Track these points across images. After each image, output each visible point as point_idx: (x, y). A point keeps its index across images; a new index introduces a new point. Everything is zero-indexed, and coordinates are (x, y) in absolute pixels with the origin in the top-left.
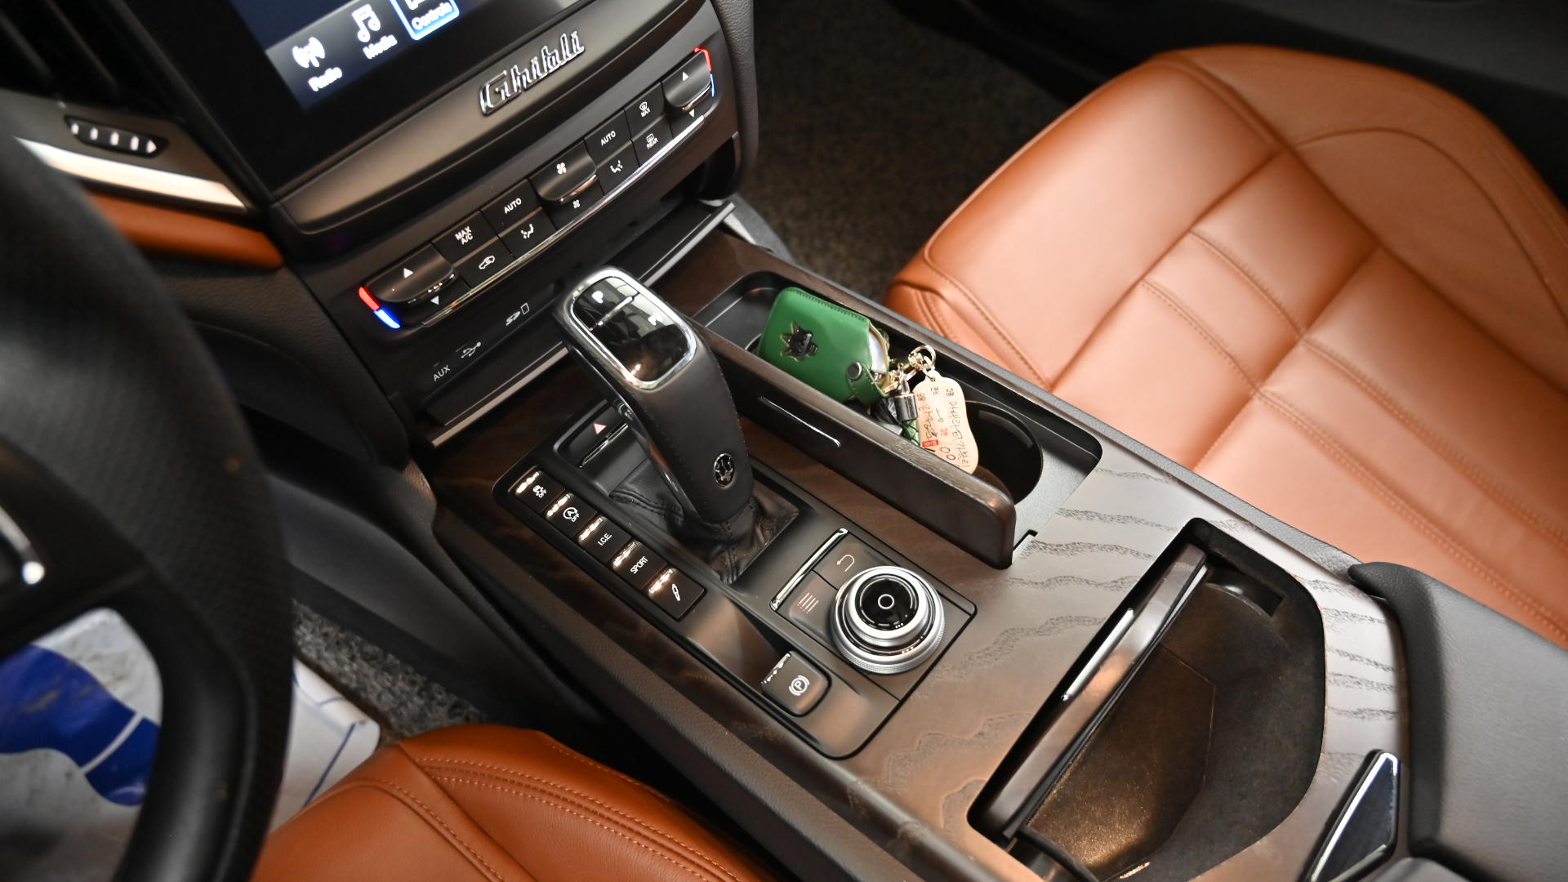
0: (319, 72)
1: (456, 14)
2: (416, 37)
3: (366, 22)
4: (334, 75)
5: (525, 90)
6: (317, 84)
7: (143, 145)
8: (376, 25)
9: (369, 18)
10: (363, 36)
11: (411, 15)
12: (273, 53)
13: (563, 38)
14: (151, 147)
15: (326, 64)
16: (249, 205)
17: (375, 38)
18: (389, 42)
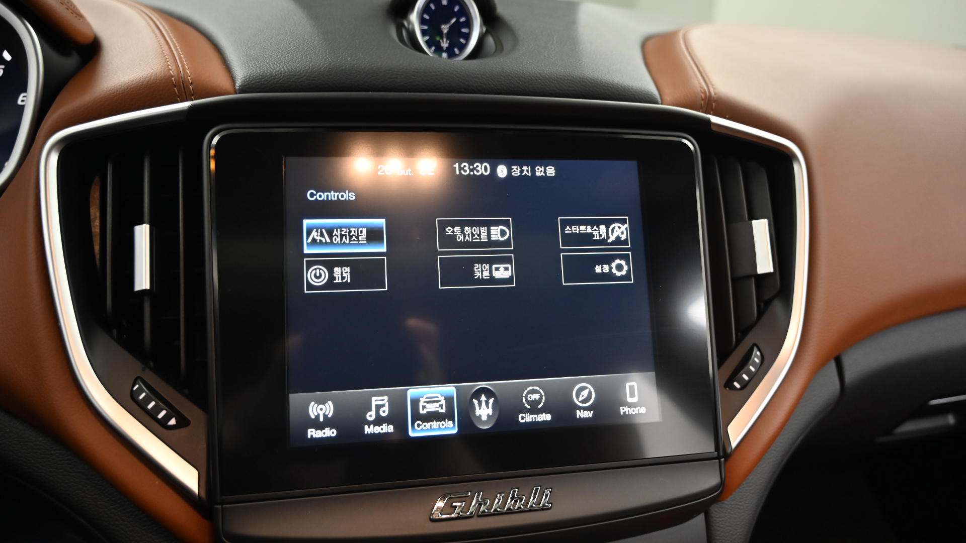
0: (320, 426)
1: (455, 431)
2: (412, 434)
3: (378, 407)
4: (329, 433)
5: (478, 516)
6: (313, 433)
7: (167, 418)
8: (385, 412)
9: (383, 406)
10: (371, 416)
11: (417, 417)
12: (295, 399)
13: (537, 490)
14: (173, 422)
15: (328, 423)
16: (203, 495)
17: (379, 421)
18: (388, 429)
